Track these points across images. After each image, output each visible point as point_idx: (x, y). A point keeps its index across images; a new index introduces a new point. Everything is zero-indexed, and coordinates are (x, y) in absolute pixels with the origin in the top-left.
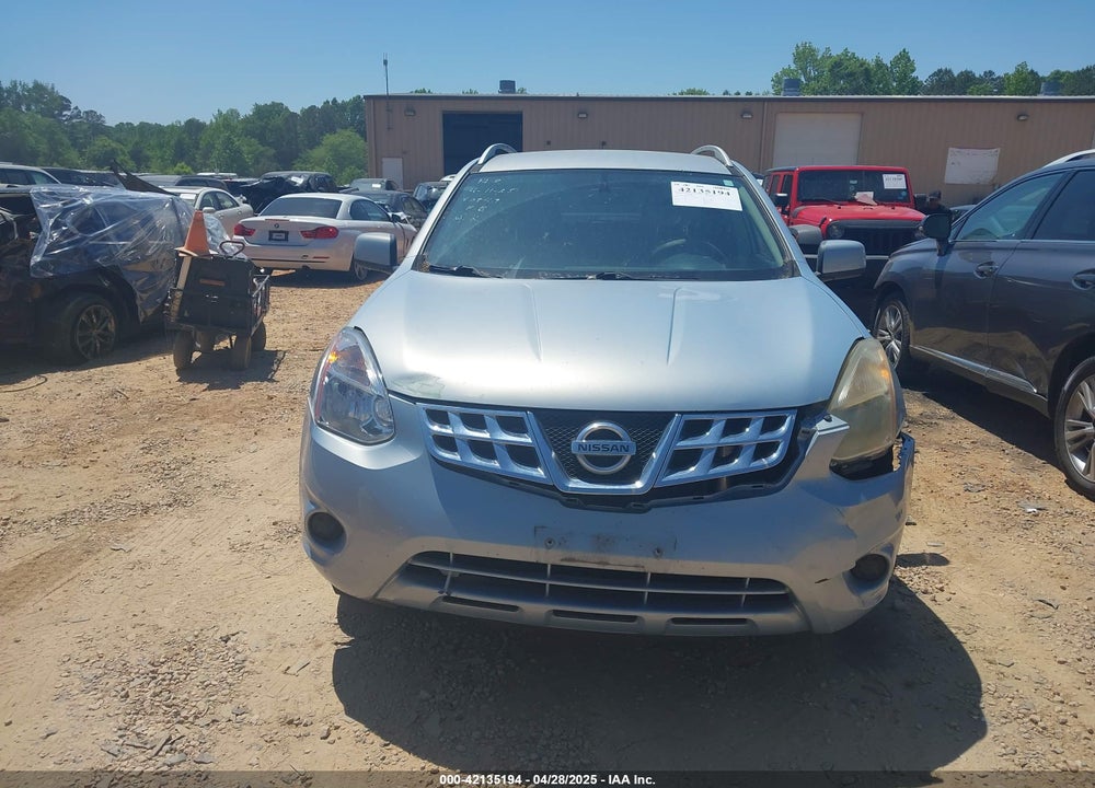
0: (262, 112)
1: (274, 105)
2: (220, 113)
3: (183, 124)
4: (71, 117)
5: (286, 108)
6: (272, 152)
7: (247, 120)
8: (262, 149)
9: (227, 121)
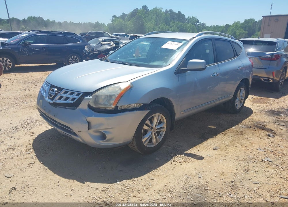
0: (247, 22)
1: (251, 19)
2: (235, 22)
3: (225, 25)
4: (199, 24)
5: (254, 20)
6: (247, 32)
7: (242, 24)
8: (244, 31)
9: (236, 25)
